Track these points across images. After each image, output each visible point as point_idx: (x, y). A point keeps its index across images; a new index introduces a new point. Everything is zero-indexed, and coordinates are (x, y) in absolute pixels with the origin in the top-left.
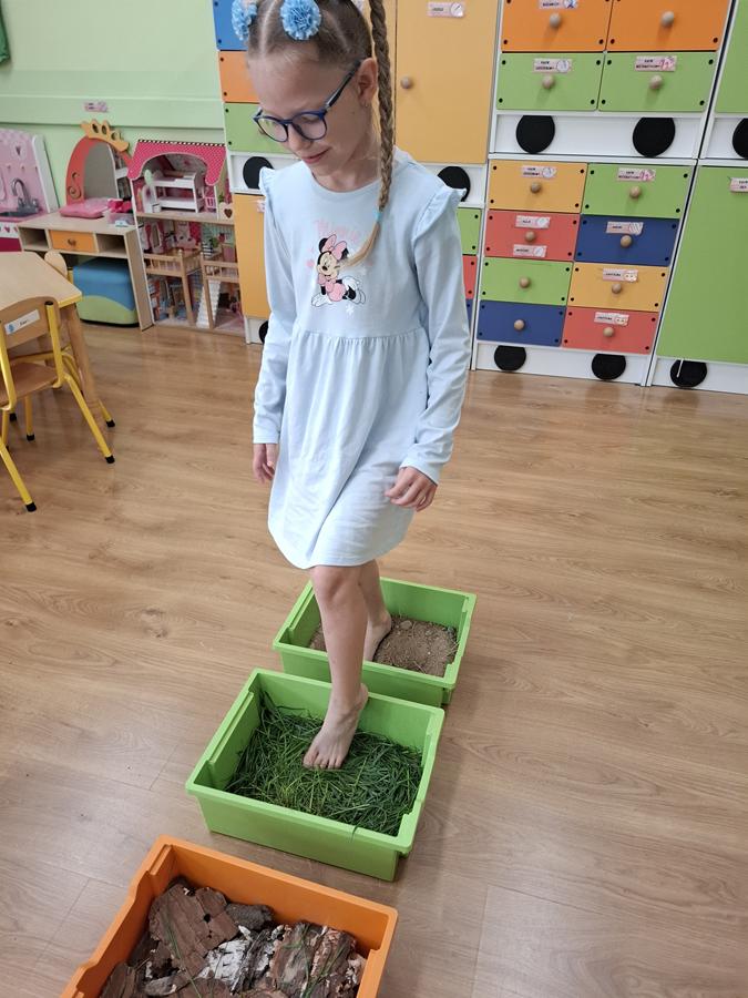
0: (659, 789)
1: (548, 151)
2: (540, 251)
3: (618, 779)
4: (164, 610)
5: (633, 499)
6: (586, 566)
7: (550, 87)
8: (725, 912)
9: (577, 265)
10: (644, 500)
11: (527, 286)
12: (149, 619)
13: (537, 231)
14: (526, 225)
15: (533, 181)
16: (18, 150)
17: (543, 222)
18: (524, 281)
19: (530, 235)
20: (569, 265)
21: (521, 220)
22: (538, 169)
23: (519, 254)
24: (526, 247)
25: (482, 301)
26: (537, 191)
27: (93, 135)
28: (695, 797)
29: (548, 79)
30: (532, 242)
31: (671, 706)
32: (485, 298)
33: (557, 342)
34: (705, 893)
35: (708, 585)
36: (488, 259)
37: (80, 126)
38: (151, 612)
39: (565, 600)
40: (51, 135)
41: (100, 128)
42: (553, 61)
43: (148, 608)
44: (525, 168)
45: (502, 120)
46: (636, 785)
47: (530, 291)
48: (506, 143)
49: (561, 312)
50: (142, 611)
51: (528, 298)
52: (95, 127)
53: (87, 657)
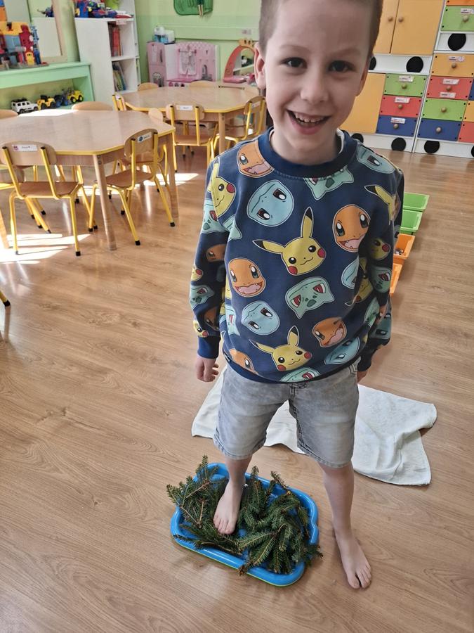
1: (462, 49)
2: (452, 95)
6: (467, 204)
7: (466, 21)
9: (469, 102)
11: (444, 111)
13: (452, 86)
14: (448, 83)
15: (453, 63)
16: (207, 51)
17: (455, 82)
18: (444, 109)
19: (449, 87)
20: (465, 102)
21: (445, 81)
22: (456, 57)
23: (443, 96)
24: (446, 93)
25: (422, 119)
26: (454, 67)
27: (243, 45)
29: (466, 17)
30: (449, 90)
32: (424, 117)
33: (455, 139)
36: (428, 99)
37: (238, 41)
39: (459, 210)
40: (222, 44)
41: (247, 42)
42: (469, 10)
44: (450, 57)
45: (443, 35)
47: (446, 114)
48: (443, 46)
49: (459, 124)
51: (444, 117)
52: (245, 41)
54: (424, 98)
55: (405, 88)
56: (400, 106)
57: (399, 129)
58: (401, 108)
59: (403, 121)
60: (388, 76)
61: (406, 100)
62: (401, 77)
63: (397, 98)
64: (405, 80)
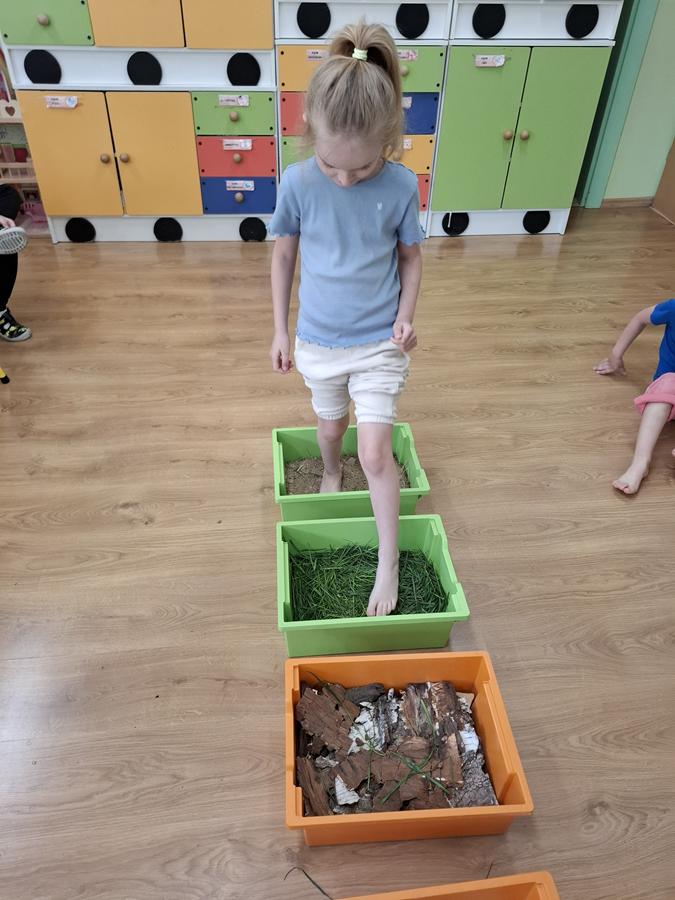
0: (576, 524)
3: (549, 525)
4: (136, 500)
5: (461, 329)
6: (454, 386)
8: (649, 584)
10: (468, 328)
12: (128, 512)
22: (320, 53)
28: (599, 522)
31: (557, 469)
34: (633, 577)
35: (539, 381)
36: (286, 139)
38: (126, 506)
39: (453, 414)
43: (121, 503)
44: (310, 52)
46: (562, 526)
48: (289, 29)
50: (116, 507)
53: (89, 558)
54: (279, 137)
55: (236, 120)
56: (237, 157)
57: (247, 202)
58: (241, 161)
59: (250, 186)
60: (194, 96)
61: (246, 144)
62: (222, 97)
63: (227, 141)
64: (231, 104)
